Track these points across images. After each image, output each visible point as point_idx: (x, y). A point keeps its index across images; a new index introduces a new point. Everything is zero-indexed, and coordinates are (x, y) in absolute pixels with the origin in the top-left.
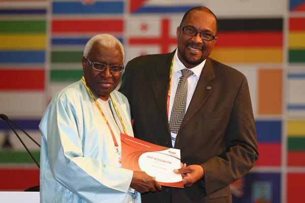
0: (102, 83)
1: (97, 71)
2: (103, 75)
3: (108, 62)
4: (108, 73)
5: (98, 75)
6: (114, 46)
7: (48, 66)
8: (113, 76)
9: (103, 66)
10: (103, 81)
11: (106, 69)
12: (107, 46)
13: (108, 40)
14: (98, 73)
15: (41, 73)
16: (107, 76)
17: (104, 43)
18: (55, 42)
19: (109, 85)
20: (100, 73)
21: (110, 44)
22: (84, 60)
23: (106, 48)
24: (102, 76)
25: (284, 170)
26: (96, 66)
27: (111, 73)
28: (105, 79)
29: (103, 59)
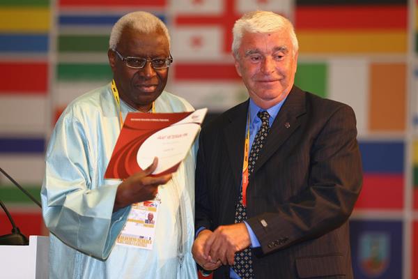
0: (141, 86)
1: (132, 70)
2: (142, 74)
3: (148, 54)
4: (150, 72)
5: (135, 74)
6: (155, 29)
7: (53, 58)
8: (158, 74)
9: (141, 61)
10: (144, 83)
11: (146, 65)
12: (144, 30)
13: (145, 21)
14: (134, 72)
15: (42, 69)
16: (148, 75)
17: (139, 26)
18: (63, 20)
19: (152, 88)
20: (138, 73)
21: (147, 26)
22: (111, 53)
23: (143, 34)
24: (142, 76)
25: (407, 215)
26: (130, 61)
27: (154, 70)
28: (146, 80)
29: (140, 51)
